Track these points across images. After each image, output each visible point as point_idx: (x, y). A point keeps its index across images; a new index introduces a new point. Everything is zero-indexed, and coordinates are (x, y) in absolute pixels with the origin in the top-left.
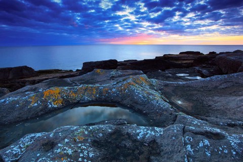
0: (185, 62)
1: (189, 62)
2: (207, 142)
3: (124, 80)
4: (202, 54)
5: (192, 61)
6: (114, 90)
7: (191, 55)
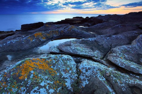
0: (77, 22)
1: (78, 22)
2: (109, 38)
3: (67, 27)
4: (83, 18)
5: (80, 21)
6: (66, 31)
7: (79, 19)
